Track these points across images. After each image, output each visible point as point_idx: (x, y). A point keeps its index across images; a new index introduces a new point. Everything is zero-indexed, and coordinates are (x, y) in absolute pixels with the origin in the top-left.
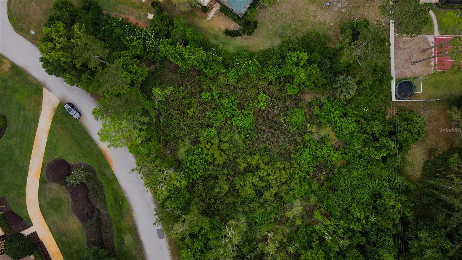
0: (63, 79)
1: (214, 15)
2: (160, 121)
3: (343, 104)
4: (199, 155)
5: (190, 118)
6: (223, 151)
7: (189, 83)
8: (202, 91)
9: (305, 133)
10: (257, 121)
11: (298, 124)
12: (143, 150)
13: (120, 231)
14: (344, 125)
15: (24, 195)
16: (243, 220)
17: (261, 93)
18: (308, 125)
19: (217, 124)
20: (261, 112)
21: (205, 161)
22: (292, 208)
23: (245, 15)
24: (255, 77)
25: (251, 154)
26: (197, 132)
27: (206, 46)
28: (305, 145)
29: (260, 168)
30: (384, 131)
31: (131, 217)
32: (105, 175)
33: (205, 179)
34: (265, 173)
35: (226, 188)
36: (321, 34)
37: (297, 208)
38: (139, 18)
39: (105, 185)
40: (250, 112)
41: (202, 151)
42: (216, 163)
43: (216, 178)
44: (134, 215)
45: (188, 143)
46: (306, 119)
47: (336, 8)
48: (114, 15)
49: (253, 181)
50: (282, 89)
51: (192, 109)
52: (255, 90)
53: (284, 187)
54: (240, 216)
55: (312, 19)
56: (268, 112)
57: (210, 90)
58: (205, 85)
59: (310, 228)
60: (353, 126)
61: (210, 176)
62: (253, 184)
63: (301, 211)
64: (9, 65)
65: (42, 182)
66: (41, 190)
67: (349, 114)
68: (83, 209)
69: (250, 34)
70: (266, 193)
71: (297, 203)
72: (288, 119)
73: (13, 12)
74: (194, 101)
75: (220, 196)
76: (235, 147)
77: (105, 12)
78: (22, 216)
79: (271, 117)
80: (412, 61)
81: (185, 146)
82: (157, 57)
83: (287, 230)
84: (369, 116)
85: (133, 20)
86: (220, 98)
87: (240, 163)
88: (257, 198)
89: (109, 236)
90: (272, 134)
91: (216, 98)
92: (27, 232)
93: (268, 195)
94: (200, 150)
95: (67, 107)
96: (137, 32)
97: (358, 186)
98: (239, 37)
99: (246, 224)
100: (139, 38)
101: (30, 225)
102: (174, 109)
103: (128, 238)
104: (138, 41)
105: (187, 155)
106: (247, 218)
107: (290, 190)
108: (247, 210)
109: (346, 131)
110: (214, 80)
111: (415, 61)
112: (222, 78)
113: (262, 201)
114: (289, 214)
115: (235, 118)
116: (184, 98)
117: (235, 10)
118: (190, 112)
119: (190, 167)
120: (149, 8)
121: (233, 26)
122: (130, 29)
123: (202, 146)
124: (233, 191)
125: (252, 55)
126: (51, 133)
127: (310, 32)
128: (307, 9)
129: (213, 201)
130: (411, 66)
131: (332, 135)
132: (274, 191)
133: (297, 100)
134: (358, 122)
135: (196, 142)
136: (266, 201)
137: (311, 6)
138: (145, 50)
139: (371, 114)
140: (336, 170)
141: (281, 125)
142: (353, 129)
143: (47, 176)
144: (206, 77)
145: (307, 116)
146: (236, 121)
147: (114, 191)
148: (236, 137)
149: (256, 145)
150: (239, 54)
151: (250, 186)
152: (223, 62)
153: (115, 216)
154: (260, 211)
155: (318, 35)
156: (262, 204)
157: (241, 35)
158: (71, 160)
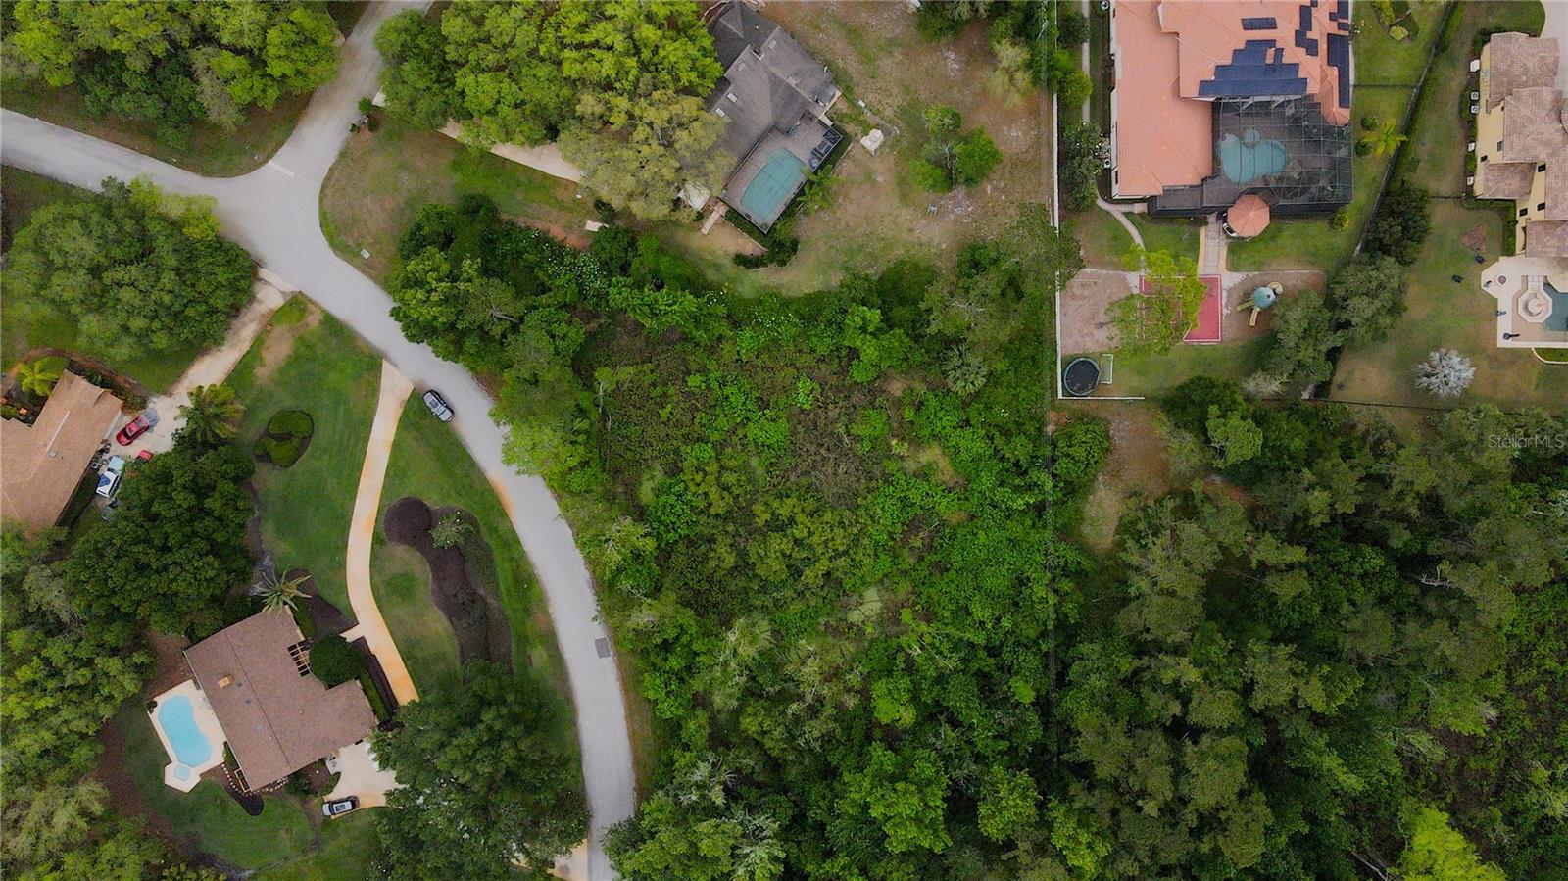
0: (430, 348)
1: (715, 225)
2: (605, 428)
3: (963, 402)
4: (680, 495)
5: (664, 423)
6: (726, 488)
7: (663, 356)
8: (688, 373)
9: (888, 457)
10: (794, 433)
11: (874, 440)
12: (577, 481)
13: (524, 640)
14: (963, 443)
15: (342, 566)
16: (765, 625)
17: (804, 378)
18: (894, 442)
19: (715, 437)
20: (802, 416)
21: (692, 508)
22: (862, 604)
23: (773, 229)
24: (792, 347)
25: (780, 496)
26: (677, 451)
27: (696, 285)
28: (888, 480)
29: (795, 523)
30: (1036, 457)
31: (546, 612)
32: (497, 532)
33: (691, 543)
34: (805, 531)
35: (730, 560)
36: (923, 264)
37: (870, 605)
38: (568, 228)
39: (496, 552)
40: (780, 413)
41: (686, 488)
42: (713, 511)
43: (712, 540)
44: (550, 611)
45: (659, 473)
46: (891, 429)
47: (952, 217)
48: (522, 222)
49: (783, 546)
50: (843, 372)
51: (669, 406)
52: (791, 371)
53: (842, 562)
54: (757, 616)
55: (905, 235)
56: (817, 414)
57: (703, 370)
58: (695, 360)
59: (894, 643)
60: (980, 446)
61: (700, 536)
62: (784, 555)
63: (879, 612)
64: (321, 317)
65: (378, 541)
66: (375, 557)
67: (972, 423)
68: (455, 596)
69: (783, 263)
70: (807, 572)
71: (871, 594)
72: (854, 430)
73: (329, 215)
74: (672, 391)
75: (718, 576)
76: (749, 481)
77: (504, 217)
78: (340, 606)
79: (821, 423)
80: (1096, 321)
81: (652, 478)
82: (603, 303)
83: (850, 648)
84: (1013, 427)
85: (557, 232)
86: (723, 384)
87: (758, 512)
88: (791, 581)
89: (503, 650)
90: (824, 459)
91: (715, 385)
92: (350, 636)
93: (810, 575)
94: (682, 485)
95: (429, 399)
96: (567, 259)
97: (987, 562)
98: (762, 269)
99: (769, 633)
100: (571, 271)
101: (354, 623)
102: (634, 406)
103: (539, 655)
104: (568, 277)
105: (657, 496)
106: (771, 620)
107: (856, 567)
108: (769, 603)
109: (964, 456)
110: (712, 350)
111: (1102, 321)
112: (726, 346)
113: (800, 587)
114: (855, 617)
115: (751, 424)
116: (654, 385)
117: (756, 219)
118: (664, 413)
119: (663, 518)
120: (588, 211)
121: (750, 246)
122: (553, 251)
123: (685, 479)
124: (744, 566)
125: (786, 303)
126: (396, 446)
127: (902, 261)
128: (896, 217)
129: (705, 586)
130: (1095, 332)
131: (943, 463)
132: (823, 566)
133: (873, 391)
134: (992, 439)
135: (674, 471)
136: (807, 586)
137: (904, 211)
138: (580, 292)
139: (1016, 422)
140: (947, 531)
141: (840, 440)
142: (980, 451)
143: (388, 530)
144: (697, 344)
145: (895, 425)
146: (753, 431)
147: (514, 564)
148: (754, 462)
149: (792, 480)
150: (760, 302)
151: (777, 557)
152: (729, 316)
153: (514, 611)
154: (796, 607)
155: (916, 267)
156: (800, 594)
157: (765, 265)
158: (433, 500)
